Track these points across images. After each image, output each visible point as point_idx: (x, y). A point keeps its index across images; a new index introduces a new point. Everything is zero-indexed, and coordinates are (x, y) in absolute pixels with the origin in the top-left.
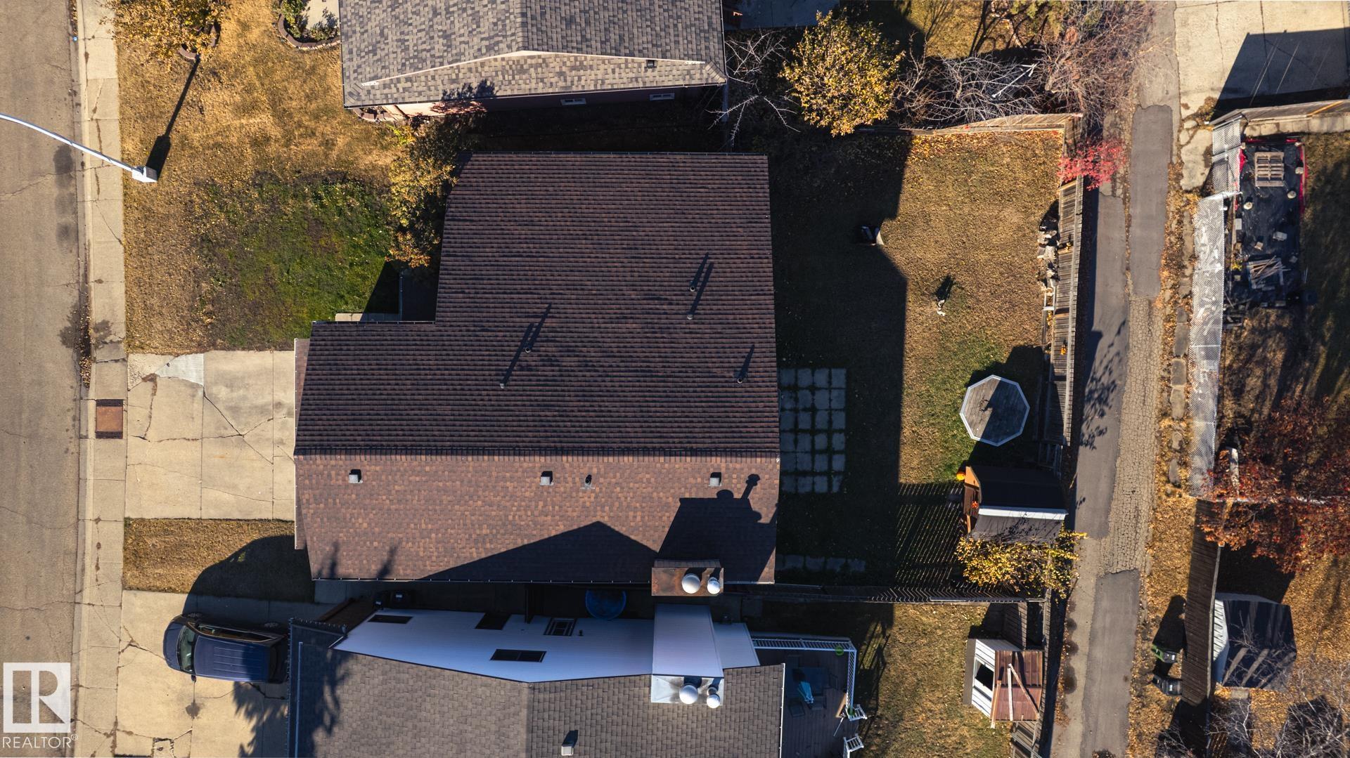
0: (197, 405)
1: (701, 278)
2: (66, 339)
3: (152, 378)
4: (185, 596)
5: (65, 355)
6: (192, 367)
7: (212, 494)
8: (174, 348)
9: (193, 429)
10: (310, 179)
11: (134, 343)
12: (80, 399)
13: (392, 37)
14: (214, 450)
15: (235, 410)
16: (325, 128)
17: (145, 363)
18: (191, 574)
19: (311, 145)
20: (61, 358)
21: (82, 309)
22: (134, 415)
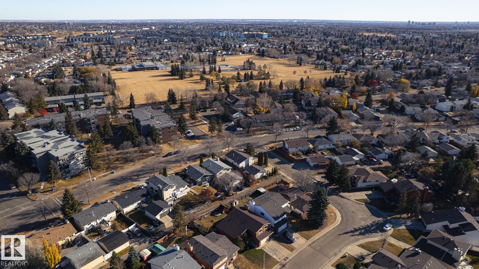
0: (277, 254)
1: (229, 221)
2: (285, 267)
3: (279, 259)
4: (291, 244)
5: (286, 266)
6: (274, 257)
7: (281, 248)
8: (274, 259)
9: (278, 253)
10: (250, 259)
11: (278, 262)
12: (288, 262)
13: (232, 247)
14: (278, 250)
15: (274, 251)
16: (244, 261)
17: (279, 260)
18: (289, 245)
19: (246, 261)
20: (287, 266)
21: (281, 268)
22: (284, 258)
